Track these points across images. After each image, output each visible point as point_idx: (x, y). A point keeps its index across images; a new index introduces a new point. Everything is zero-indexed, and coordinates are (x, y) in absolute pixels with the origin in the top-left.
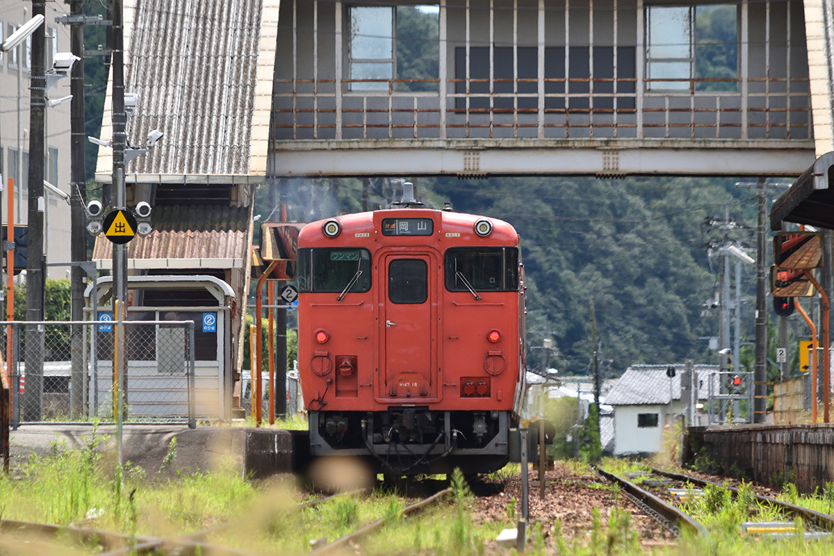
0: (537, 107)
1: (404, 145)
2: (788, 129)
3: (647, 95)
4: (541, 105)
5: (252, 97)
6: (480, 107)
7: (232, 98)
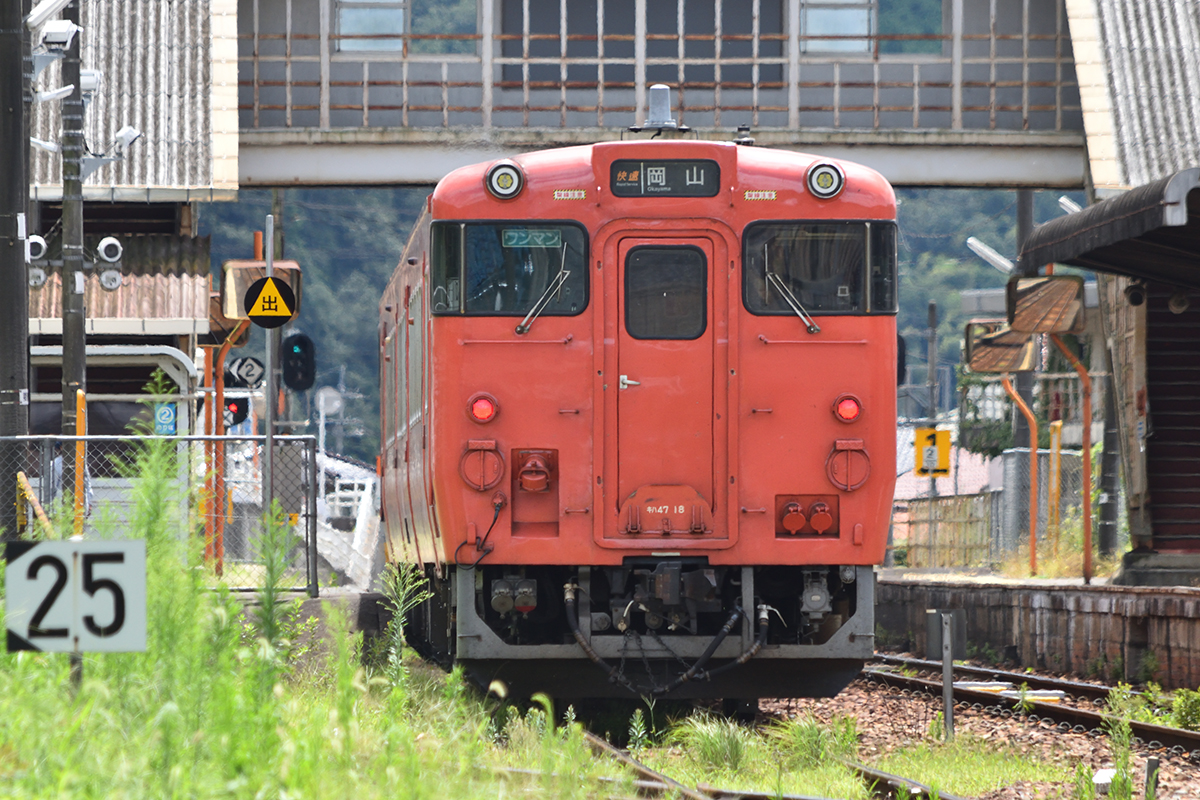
0: (633, 79)
1: (427, 137)
2: (1025, 115)
3: (805, 60)
4: (640, 76)
5: (207, 64)
6: (545, 78)
7: (175, 67)
